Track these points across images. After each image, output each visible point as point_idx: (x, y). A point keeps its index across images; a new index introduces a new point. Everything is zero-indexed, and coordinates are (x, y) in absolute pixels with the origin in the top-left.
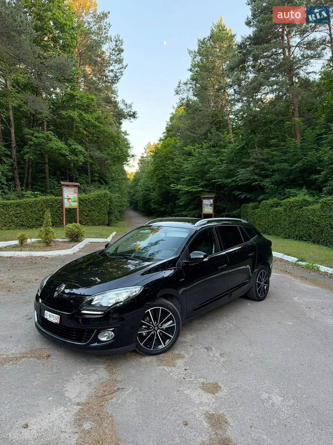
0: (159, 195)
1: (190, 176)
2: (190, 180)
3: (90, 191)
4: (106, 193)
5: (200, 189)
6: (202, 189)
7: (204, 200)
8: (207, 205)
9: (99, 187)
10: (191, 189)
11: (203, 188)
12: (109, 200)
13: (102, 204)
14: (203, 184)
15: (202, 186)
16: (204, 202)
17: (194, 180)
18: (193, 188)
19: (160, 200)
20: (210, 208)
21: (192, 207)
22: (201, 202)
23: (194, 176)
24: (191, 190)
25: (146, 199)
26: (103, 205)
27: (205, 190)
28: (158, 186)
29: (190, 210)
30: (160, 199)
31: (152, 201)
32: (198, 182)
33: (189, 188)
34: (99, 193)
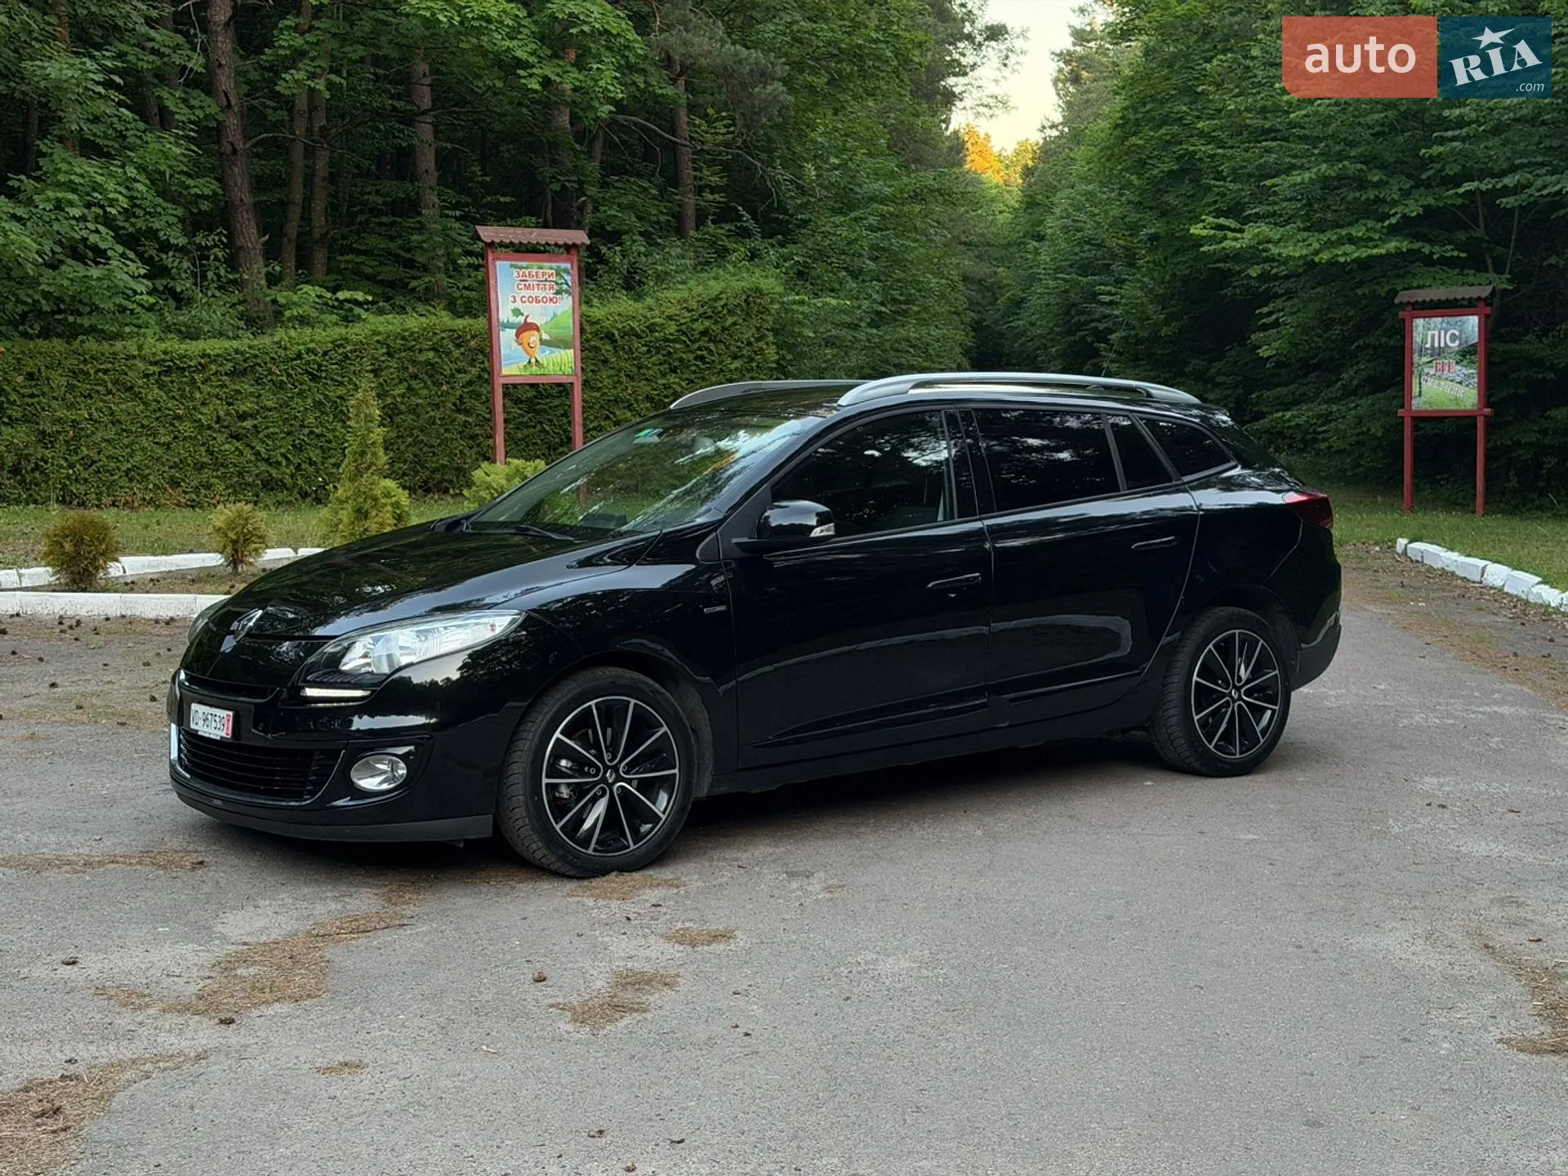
0: (1162, 300)
1: (1326, 156)
2: (1325, 182)
3: (661, 278)
4: (759, 292)
5: (1392, 245)
6: (1405, 245)
7: (1419, 323)
8: (1438, 353)
9: (723, 253)
10: (1330, 244)
11: (1416, 237)
12: (776, 332)
13: (735, 357)
14: (1413, 209)
15: (1405, 227)
16: (1417, 338)
17: (1362, 184)
18: (1340, 242)
19: (1165, 331)
20: (1460, 371)
21: (1363, 375)
22: (1402, 333)
23: (1355, 160)
24: (1325, 256)
25: (1080, 326)
26: (737, 364)
27: (1426, 250)
28: (1153, 238)
29: (1349, 393)
30: (1166, 323)
31: (1113, 337)
32: (1384, 201)
33: (1315, 241)
34: (716, 287)
